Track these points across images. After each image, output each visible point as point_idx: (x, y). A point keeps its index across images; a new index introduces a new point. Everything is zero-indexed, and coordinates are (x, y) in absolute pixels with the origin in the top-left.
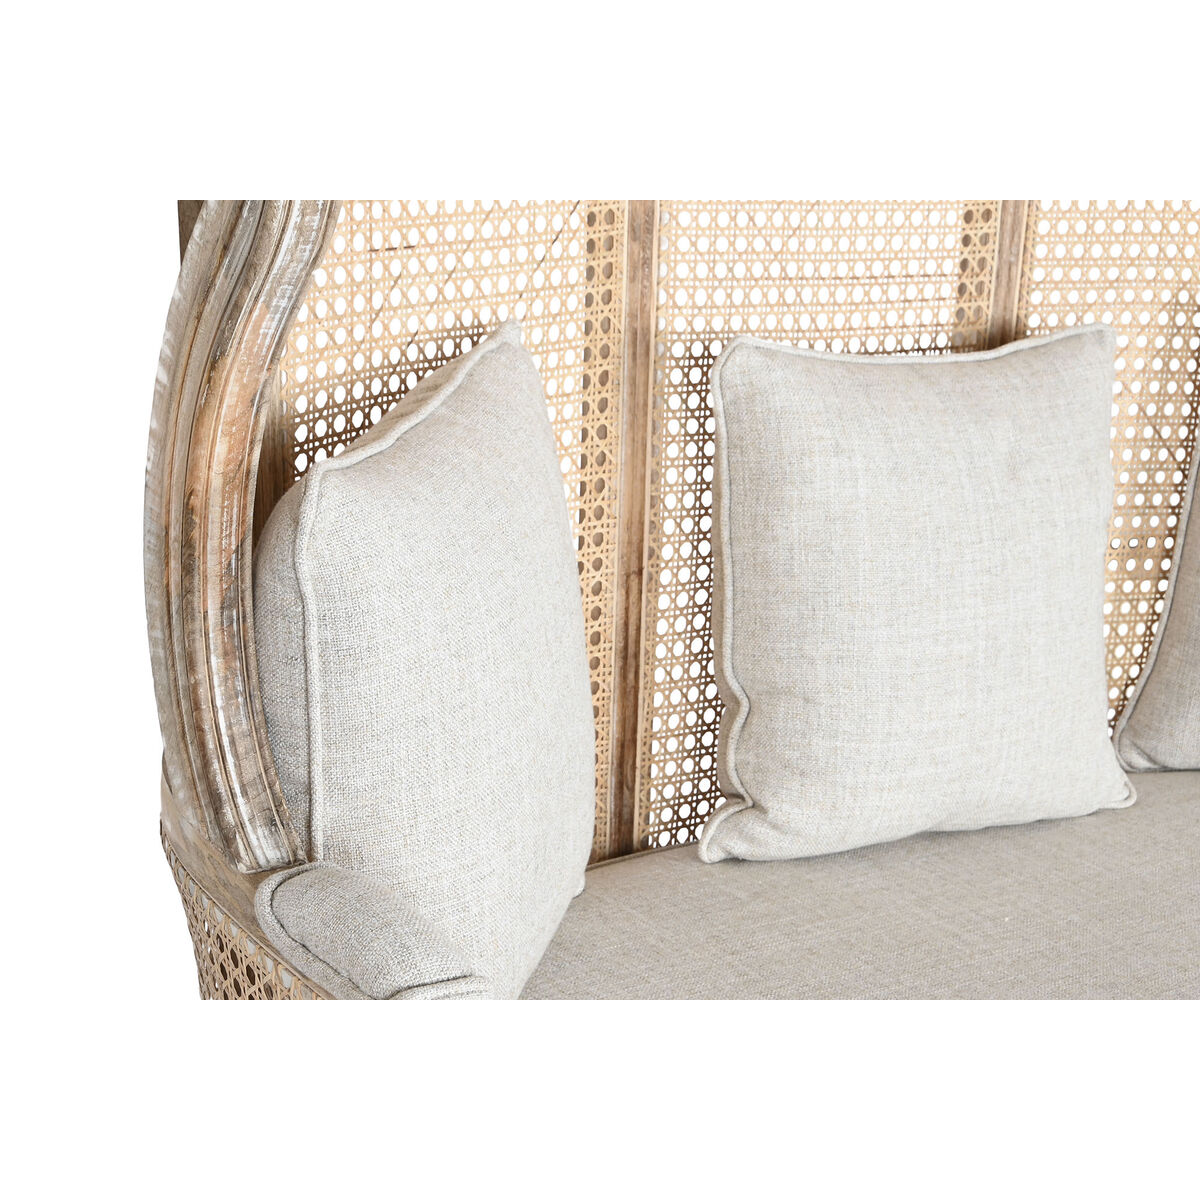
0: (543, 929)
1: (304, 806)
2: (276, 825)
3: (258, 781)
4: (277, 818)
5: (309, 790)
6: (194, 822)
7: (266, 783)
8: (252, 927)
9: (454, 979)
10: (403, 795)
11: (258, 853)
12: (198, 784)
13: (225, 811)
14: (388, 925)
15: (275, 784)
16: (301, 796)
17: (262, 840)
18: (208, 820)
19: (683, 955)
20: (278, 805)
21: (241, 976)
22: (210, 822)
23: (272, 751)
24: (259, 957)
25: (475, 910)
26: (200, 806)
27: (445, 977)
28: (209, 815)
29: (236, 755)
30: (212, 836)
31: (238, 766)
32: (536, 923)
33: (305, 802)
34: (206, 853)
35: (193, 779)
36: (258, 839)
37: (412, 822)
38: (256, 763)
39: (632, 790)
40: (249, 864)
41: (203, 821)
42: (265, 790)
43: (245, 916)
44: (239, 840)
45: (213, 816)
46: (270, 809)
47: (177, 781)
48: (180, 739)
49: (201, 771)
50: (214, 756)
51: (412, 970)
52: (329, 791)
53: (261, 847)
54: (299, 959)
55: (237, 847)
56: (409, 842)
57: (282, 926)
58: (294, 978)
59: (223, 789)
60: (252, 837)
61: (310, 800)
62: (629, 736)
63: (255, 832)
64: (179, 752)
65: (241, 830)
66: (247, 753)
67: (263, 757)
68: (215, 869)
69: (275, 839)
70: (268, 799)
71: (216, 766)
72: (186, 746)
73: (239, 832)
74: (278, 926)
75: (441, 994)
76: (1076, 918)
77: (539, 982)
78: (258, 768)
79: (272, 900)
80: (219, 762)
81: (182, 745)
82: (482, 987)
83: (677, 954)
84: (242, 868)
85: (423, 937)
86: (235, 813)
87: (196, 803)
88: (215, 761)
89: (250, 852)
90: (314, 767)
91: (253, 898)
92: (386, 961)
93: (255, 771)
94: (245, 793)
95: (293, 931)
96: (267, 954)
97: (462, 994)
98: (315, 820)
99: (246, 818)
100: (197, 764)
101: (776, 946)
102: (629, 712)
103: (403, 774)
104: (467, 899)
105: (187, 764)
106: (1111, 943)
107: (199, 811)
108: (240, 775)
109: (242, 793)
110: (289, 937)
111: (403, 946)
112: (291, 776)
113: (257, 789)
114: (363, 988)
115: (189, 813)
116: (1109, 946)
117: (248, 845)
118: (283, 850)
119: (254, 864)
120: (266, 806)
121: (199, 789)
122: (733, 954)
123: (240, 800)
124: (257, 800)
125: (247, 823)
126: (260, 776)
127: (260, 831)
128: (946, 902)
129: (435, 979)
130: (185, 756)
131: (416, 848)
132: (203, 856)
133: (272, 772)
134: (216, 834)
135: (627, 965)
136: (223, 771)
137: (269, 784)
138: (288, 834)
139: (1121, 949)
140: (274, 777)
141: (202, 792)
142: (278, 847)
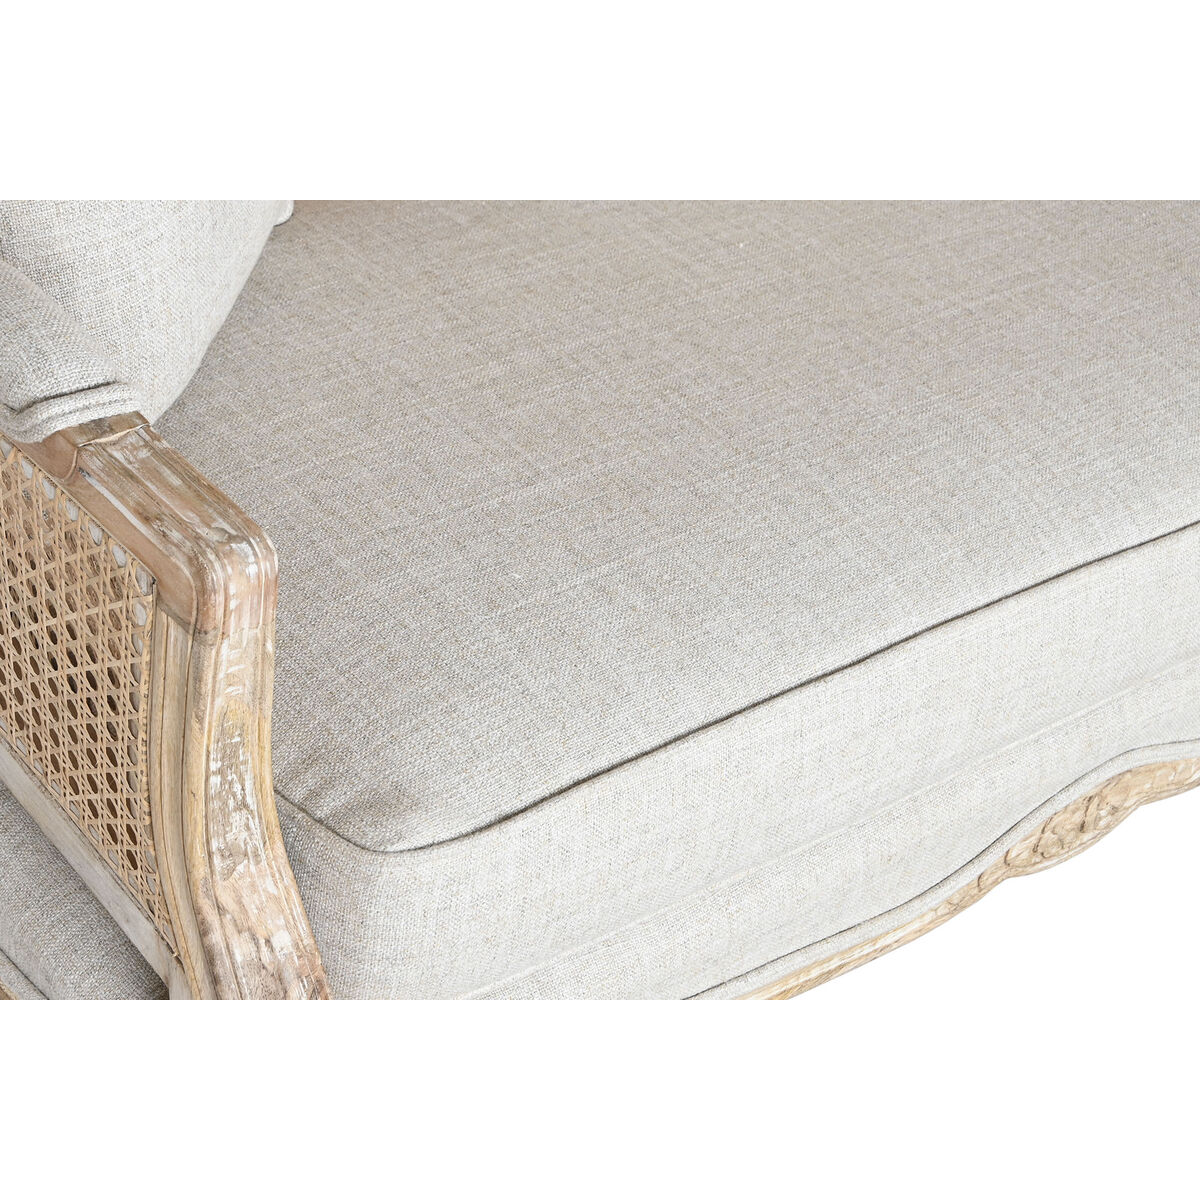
0: (228, 286)
9: (97, 386)
14: (22, 327)
19: (390, 296)
25: (142, 278)
27: (86, 385)
32: (217, 283)
51: (49, 379)
75: (81, 406)
76: (814, 241)
77: (232, 330)
82: (126, 395)
83: (384, 295)
85: (61, 340)
92: (21, 368)
97: (104, 404)
101: (492, 284)
104: (133, 268)
106: (847, 272)
111: (39, 351)
116: (845, 276)
122: (444, 294)
128: (680, 224)
129: (74, 388)
135: (328, 310)
139: (858, 278)
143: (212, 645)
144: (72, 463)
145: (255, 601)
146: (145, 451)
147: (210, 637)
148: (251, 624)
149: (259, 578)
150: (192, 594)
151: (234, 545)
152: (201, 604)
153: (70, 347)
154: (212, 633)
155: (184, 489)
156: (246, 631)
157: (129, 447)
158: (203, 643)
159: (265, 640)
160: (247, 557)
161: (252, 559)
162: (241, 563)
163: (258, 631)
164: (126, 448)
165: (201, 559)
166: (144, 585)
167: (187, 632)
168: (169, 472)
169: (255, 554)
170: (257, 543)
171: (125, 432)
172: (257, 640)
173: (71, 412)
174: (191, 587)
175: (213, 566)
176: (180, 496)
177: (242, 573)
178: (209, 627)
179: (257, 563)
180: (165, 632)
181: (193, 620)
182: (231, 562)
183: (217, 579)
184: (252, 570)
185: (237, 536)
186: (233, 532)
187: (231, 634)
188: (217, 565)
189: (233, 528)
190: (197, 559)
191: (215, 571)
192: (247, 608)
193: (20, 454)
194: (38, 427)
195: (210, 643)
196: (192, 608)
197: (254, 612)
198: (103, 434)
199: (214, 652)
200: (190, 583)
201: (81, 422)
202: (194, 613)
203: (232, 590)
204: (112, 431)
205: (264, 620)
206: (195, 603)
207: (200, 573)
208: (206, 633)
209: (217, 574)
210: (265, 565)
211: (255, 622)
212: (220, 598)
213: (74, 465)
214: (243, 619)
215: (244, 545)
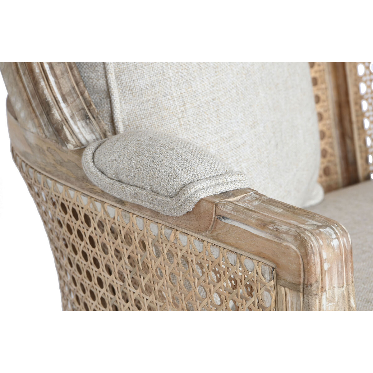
1: (107, 107)
2: (89, 119)
3: (73, 91)
4: (89, 114)
5: (109, 95)
6: (34, 130)
7: (78, 93)
8: (84, 185)
9: (222, 174)
10: (173, 89)
11: (80, 136)
12: (32, 101)
13: (53, 112)
14: (172, 149)
15: (84, 92)
16: (104, 101)
17: (82, 129)
18: (43, 124)
20: (89, 106)
21: (81, 225)
22: (45, 125)
23: (79, 72)
24: (91, 204)
26: (36, 116)
28: (43, 121)
29: (55, 76)
30: (48, 134)
31: (58, 83)
33: (107, 104)
34: (45, 148)
35: (29, 100)
36: (78, 128)
37: (182, 108)
38: (70, 80)
39: (352, 139)
40: (74, 143)
41: (40, 126)
42: (78, 97)
43: (77, 179)
44: (66, 130)
45: (46, 120)
46: (84, 109)
47: (18, 106)
48: (15, 74)
49: (34, 91)
50: (40, 77)
51: (192, 173)
52: (122, 93)
53: (81, 133)
54: (117, 190)
55: (65, 134)
56: (182, 123)
57: (103, 173)
58: (116, 208)
59: (50, 98)
60: (75, 128)
61: (111, 101)
62: (343, 98)
63: (76, 124)
64: (17, 85)
65: (65, 123)
66: (62, 74)
67: (74, 75)
68: (53, 155)
69: (90, 128)
70: (81, 103)
71: (43, 83)
72: (21, 78)
73: (65, 125)
74: (99, 174)
75: (213, 184)
78: (71, 83)
79: (93, 158)
80: (44, 81)
81: (18, 78)
84: (70, 147)
85: (196, 153)
86: (61, 114)
87: (33, 115)
88: (42, 80)
89: (74, 137)
90: (109, 76)
91: (81, 163)
92: (174, 170)
93: (69, 85)
94: (65, 100)
95: (110, 172)
96: (96, 200)
97: (227, 183)
98: (116, 114)
99: (68, 116)
100: (29, 88)
102: (341, 81)
103: (171, 75)
105: (23, 90)
107: (36, 120)
108: (60, 89)
109: (63, 100)
110: (108, 177)
111: (183, 159)
112: (95, 87)
113: (73, 97)
114: (161, 192)
115: (30, 125)
117: (73, 132)
118: (96, 134)
119: (78, 144)
120: (80, 107)
121: (34, 105)
123: (63, 105)
124: (74, 104)
125: (70, 119)
126: (74, 88)
127: (79, 124)
129: (208, 176)
130: (21, 85)
131: (188, 126)
132: (43, 151)
133: (82, 85)
134: (49, 132)
136: (48, 87)
137: (81, 93)
138: (99, 123)
140: (84, 89)
141: (37, 106)
142: (93, 132)
143: (316, 295)
144: (212, 215)
145: (340, 266)
146: (257, 202)
147: (314, 288)
148: (339, 284)
149: (340, 249)
150: (299, 260)
151: (321, 230)
152: (306, 265)
153: (202, 156)
154: (315, 285)
155: (285, 212)
156: (336, 289)
157: (247, 202)
158: (310, 294)
159: (349, 297)
160: (331, 235)
161: (334, 236)
162: (327, 239)
163: (344, 289)
164: (246, 202)
165: (302, 235)
166: (268, 276)
167: (299, 291)
168: (274, 207)
169: (336, 234)
170: (336, 228)
171: (243, 196)
172: (344, 296)
173: (208, 187)
174: (298, 256)
175: (310, 239)
176: (283, 215)
177: (329, 245)
178: (313, 281)
179: (338, 238)
180: (284, 301)
181: (302, 280)
182: (322, 238)
183: (314, 246)
184: (335, 243)
185: (323, 225)
186: (320, 224)
187: (327, 289)
188: (313, 238)
189: (319, 222)
190: (300, 235)
191: (312, 241)
192: (335, 271)
193: (178, 232)
194: (189, 199)
195: (315, 293)
196: (300, 271)
197: (340, 274)
198: (229, 197)
199: (317, 301)
200: (297, 254)
201: (215, 193)
202: (302, 275)
203: (325, 256)
204: (235, 195)
205: (347, 281)
206: (302, 267)
207: (303, 243)
208: (311, 285)
209: (314, 243)
210: (343, 240)
211: (341, 282)
212: (318, 260)
213: (214, 216)
214: (333, 280)
215: (328, 229)
